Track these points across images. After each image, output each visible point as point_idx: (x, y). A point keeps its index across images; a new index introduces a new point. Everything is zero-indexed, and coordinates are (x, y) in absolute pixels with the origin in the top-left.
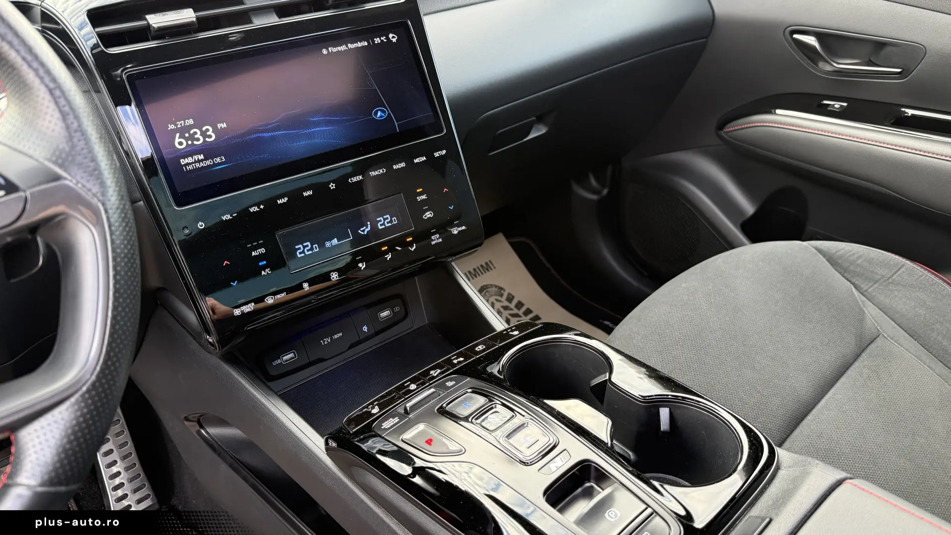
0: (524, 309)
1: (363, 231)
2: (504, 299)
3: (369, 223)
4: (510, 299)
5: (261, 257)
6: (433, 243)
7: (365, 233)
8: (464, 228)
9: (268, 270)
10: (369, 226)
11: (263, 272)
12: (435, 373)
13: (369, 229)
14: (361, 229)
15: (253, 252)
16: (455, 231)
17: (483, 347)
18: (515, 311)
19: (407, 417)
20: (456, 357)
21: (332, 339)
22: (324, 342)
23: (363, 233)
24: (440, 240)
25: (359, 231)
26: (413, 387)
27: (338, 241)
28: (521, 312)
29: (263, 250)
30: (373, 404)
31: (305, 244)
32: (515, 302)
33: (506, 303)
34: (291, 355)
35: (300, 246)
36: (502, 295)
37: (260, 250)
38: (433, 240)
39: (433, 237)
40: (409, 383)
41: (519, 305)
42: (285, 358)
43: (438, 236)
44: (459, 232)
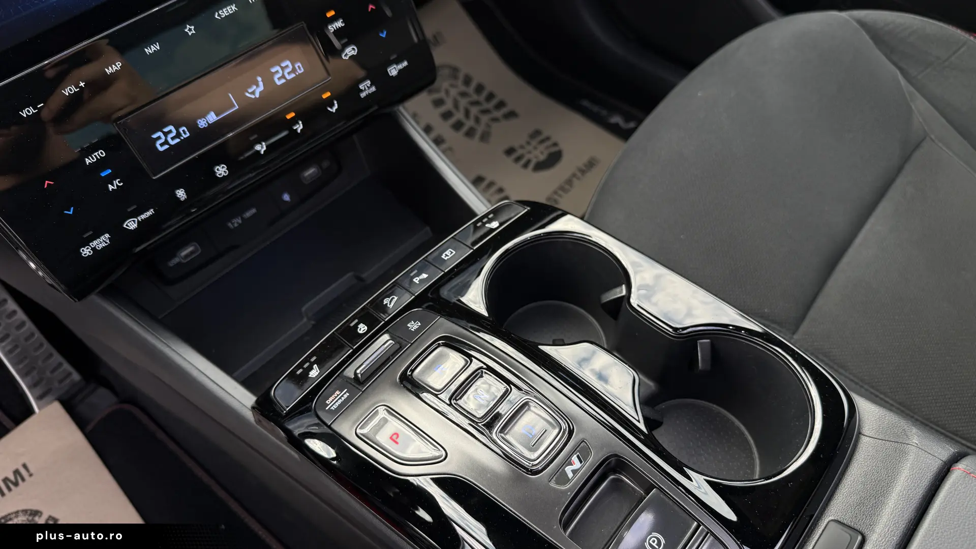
0: (485, 94)
1: (253, 93)
2: (460, 82)
3: (259, 79)
4: (467, 81)
5: (101, 164)
6: (363, 95)
7: (257, 95)
8: (405, 64)
9: (116, 182)
10: (261, 84)
11: (110, 186)
12: (390, 302)
13: (261, 88)
14: (250, 91)
15: (87, 159)
16: (393, 71)
17: (452, 253)
18: (475, 97)
19: (361, 390)
20: (416, 271)
21: (242, 219)
22: (233, 224)
23: (253, 97)
24: (373, 89)
25: (247, 94)
26: (362, 329)
27: (217, 115)
28: (482, 98)
29: (101, 153)
30: (309, 361)
31: (166, 130)
32: (474, 85)
33: (463, 88)
34: (190, 249)
35: (160, 134)
36: (455, 77)
37: (96, 154)
38: (362, 91)
39: (361, 87)
40: (356, 321)
41: (480, 89)
42: (184, 253)
43: (368, 82)
44: (400, 71)
